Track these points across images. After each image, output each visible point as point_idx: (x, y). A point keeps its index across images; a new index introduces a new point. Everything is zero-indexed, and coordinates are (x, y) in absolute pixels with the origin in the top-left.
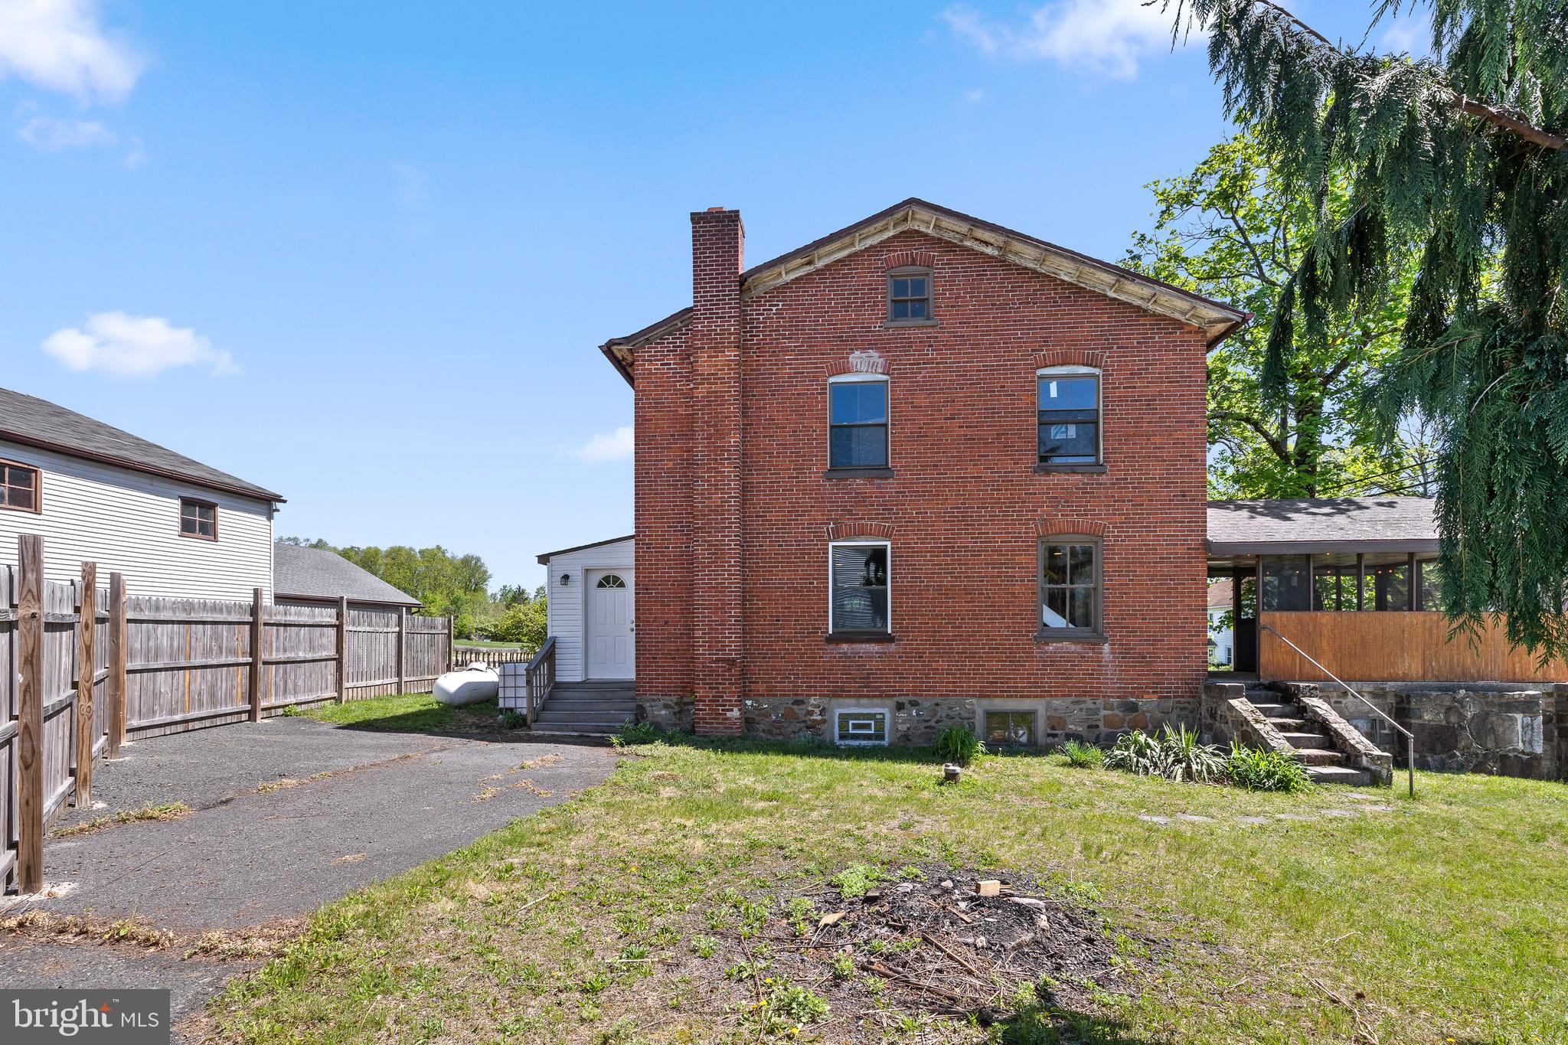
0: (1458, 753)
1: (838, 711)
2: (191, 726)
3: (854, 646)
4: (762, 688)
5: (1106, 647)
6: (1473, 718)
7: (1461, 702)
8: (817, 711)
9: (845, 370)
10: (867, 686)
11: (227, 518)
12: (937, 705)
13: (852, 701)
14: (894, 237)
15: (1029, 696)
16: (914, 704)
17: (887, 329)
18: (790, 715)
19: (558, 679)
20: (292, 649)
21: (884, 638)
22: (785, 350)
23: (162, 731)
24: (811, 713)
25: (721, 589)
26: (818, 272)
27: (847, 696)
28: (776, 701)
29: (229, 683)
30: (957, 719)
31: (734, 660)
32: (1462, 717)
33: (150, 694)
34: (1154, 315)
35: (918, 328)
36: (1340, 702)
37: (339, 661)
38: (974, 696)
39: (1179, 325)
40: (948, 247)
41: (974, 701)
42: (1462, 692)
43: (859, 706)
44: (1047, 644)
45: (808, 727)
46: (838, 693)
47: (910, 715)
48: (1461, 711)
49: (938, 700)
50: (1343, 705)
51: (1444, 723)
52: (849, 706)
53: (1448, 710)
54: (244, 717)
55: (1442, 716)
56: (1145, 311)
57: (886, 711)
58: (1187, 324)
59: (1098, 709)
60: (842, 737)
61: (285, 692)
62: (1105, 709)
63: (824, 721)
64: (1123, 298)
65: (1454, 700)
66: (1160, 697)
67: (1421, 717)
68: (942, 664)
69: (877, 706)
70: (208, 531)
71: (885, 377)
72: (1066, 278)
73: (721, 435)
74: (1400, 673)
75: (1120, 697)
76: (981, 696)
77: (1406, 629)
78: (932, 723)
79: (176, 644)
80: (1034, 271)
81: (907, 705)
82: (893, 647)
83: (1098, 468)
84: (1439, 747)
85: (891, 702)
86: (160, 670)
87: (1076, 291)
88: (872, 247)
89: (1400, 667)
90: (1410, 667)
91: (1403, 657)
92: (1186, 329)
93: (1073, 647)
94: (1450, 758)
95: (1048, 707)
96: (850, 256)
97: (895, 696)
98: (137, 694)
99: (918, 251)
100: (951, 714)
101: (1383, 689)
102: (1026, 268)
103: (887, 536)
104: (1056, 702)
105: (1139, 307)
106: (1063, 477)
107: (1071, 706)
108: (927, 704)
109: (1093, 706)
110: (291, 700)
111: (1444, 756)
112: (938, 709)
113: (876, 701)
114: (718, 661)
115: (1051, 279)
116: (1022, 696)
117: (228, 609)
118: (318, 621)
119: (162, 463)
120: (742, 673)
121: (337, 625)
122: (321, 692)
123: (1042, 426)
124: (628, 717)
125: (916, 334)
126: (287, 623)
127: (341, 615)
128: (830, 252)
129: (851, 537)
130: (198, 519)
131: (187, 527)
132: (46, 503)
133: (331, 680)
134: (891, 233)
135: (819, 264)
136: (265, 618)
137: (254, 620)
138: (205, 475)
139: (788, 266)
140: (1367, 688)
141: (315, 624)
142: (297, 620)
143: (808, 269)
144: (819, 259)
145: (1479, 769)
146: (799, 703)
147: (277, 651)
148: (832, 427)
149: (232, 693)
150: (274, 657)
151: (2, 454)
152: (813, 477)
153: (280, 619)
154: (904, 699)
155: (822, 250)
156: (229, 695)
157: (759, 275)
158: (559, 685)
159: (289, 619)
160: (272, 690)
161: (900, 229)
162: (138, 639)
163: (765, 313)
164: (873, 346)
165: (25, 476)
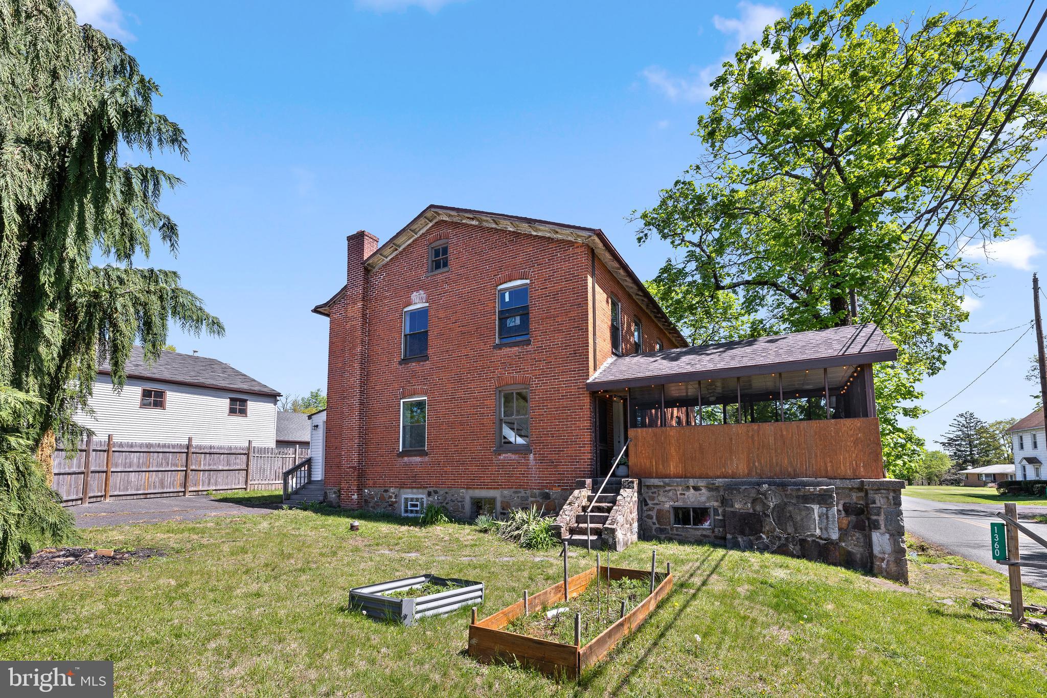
0: (764, 536)
1: (404, 496)
2: (148, 496)
3: (410, 458)
4: (371, 482)
5: (532, 456)
6: (774, 508)
7: (764, 494)
8: (393, 496)
9: (410, 304)
10: (415, 482)
11: (252, 406)
12: (446, 493)
13: (409, 490)
14: (432, 226)
15: (491, 488)
16: (436, 492)
17: (428, 277)
18: (382, 498)
19: (313, 479)
20: (215, 464)
21: (423, 453)
22: (385, 298)
23: (132, 497)
24: (391, 497)
25: (352, 429)
26: (401, 253)
27: (406, 488)
28: (376, 490)
29: (172, 479)
30: (456, 502)
31: (355, 467)
32: (766, 506)
33: (126, 481)
34: (558, 241)
35: (441, 274)
36: (684, 494)
37: (247, 471)
38: (464, 488)
39: (571, 244)
40: (455, 225)
41: (464, 491)
42: (765, 486)
43: (413, 493)
44: (500, 455)
45: (390, 505)
46: (402, 486)
47: (434, 499)
48: (765, 501)
49: (447, 490)
50: (686, 496)
51: (751, 511)
52: (408, 493)
53: (754, 501)
54: (181, 494)
55: (749, 505)
56: (552, 239)
57: (424, 496)
58: (576, 242)
59: (528, 497)
60: (406, 511)
61: (209, 484)
62: (531, 497)
63: (396, 502)
64: (540, 234)
65: (759, 492)
66: (562, 489)
67: (732, 506)
68: (449, 469)
69: (420, 493)
70: (243, 412)
71: (427, 304)
72: (511, 229)
73: (354, 347)
74: (730, 471)
75: (539, 489)
76: (468, 488)
77: (734, 437)
78: (444, 504)
79: (141, 461)
80: (496, 229)
81: (433, 493)
82: (426, 459)
83: (528, 343)
84: (747, 531)
85: (426, 491)
86: (132, 472)
87: (516, 234)
88: (423, 234)
89: (730, 467)
90: (737, 467)
91: (731, 460)
92: (576, 245)
93: (513, 457)
94: (757, 540)
95: (502, 496)
96: (413, 241)
97: (427, 487)
98: (118, 481)
99: (444, 231)
100: (454, 499)
101: (713, 484)
102: (492, 228)
103: (425, 394)
104: (506, 492)
105: (549, 238)
106: (509, 349)
107: (513, 495)
108: (442, 492)
109: (524, 495)
110: (213, 488)
111: (752, 538)
112: (447, 496)
113: (420, 490)
114: (350, 467)
115: (504, 231)
116: (487, 488)
117: (174, 446)
118: (233, 451)
119: (223, 384)
120: (361, 475)
121: (247, 453)
122: (234, 485)
123: (502, 320)
124: (321, 498)
125: (440, 278)
126: (210, 453)
127: (249, 449)
128: (404, 241)
129: (411, 396)
130: (238, 407)
131: (232, 411)
132: (168, 405)
133: (242, 480)
134: (430, 225)
135: (401, 249)
136: (193, 450)
137: (188, 451)
138: (245, 386)
139: (385, 253)
140: (701, 483)
141: (231, 453)
142: (218, 451)
143: (396, 252)
144: (400, 247)
145: (782, 550)
146: (386, 491)
147: (204, 465)
148: (405, 336)
149: (174, 482)
150: (202, 468)
151: (150, 386)
152: (395, 364)
153: (206, 451)
154: (431, 490)
155: (398, 241)
156: (172, 484)
157: (370, 261)
158: (310, 482)
159: (213, 451)
160: (200, 483)
161: (434, 221)
162: (119, 459)
163: (379, 280)
164: (421, 288)
165: (160, 394)
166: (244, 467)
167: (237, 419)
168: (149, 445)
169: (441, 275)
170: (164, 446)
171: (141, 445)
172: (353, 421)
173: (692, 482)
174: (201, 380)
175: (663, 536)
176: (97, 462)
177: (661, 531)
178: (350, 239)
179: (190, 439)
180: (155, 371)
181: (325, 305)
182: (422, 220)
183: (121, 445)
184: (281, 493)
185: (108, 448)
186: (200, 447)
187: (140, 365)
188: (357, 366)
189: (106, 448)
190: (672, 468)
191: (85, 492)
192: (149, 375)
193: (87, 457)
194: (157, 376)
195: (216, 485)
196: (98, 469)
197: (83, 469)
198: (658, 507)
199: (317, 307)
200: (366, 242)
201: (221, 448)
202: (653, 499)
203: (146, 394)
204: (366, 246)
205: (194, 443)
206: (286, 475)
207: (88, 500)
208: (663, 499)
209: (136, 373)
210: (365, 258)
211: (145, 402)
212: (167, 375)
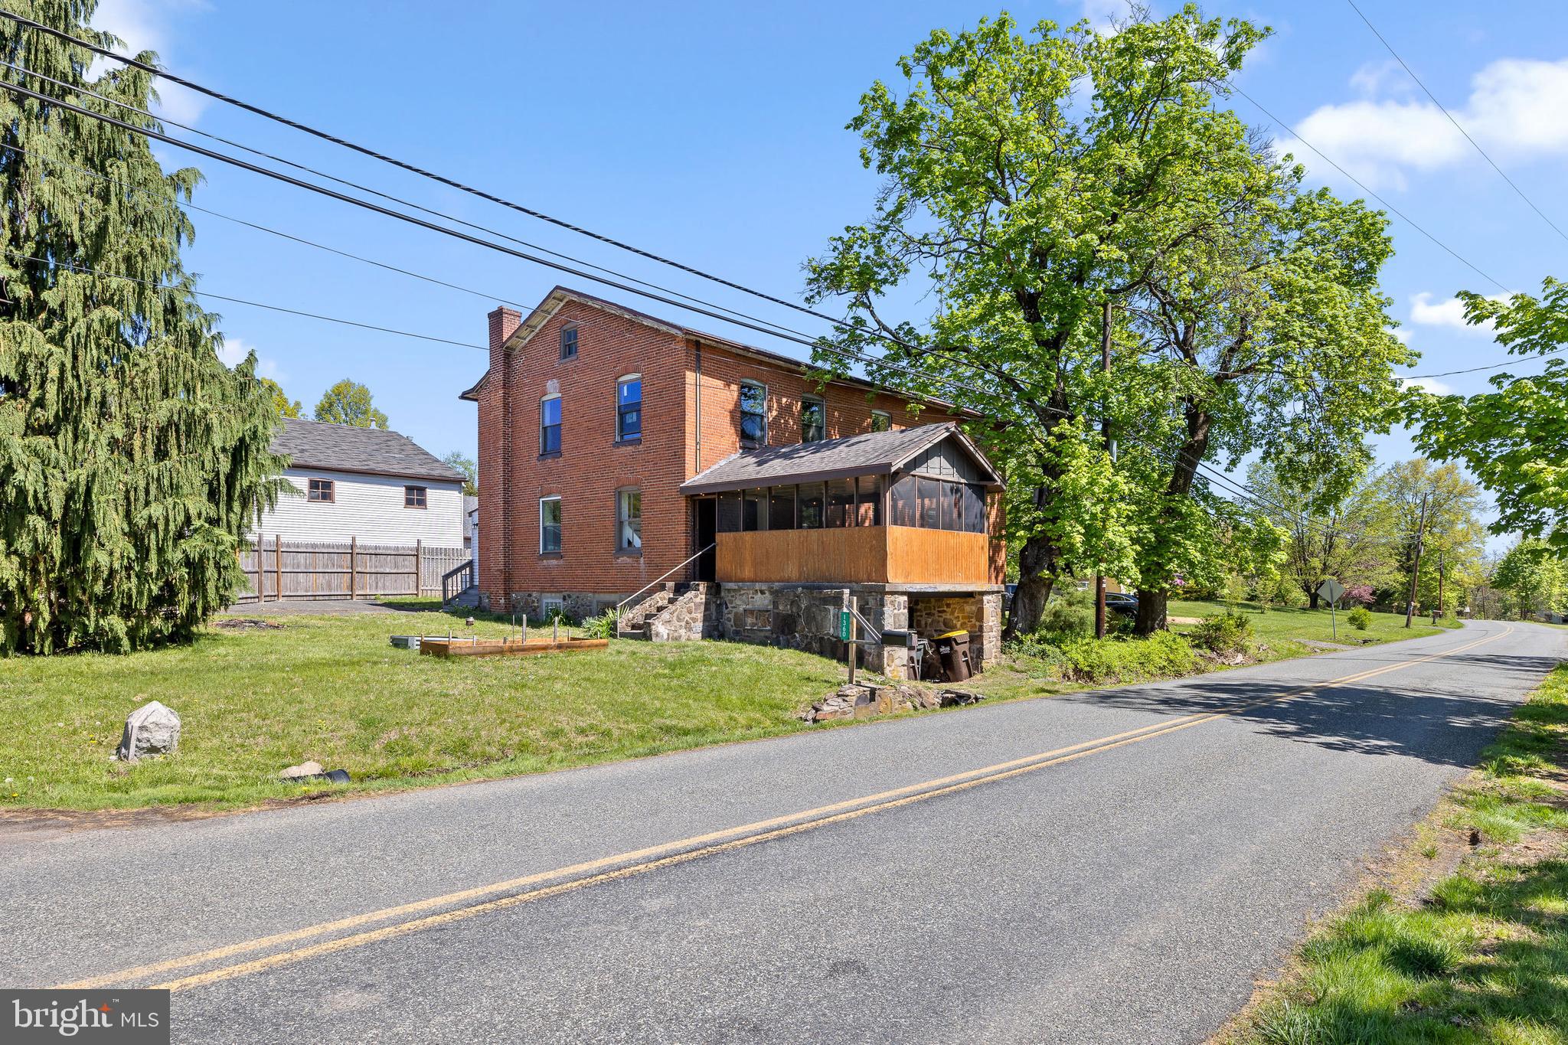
0: (797, 635)
1: (545, 601)
2: (318, 598)
3: (549, 561)
4: (516, 586)
5: (642, 559)
6: (804, 609)
7: (799, 597)
8: (535, 600)
9: (546, 393)
10: (552, 587)
11: (432, 494)
12: (578, 597)
13: (549, 595)
14: (561, 307)
15: (613, 592)
16: (569, 597)
17: (560, 365)
18: (526, 603)
19: (475, 584)
20: (381, 567)
21: (559, 556)
22: (525, 385)
23: (302, 598)
24: (533, 602)
26: (538, 334)
27: (546, 592)
28: (522, 594)
29: (339, 581)
31: (502, 570)
32: (799, 607)
33: (295, 582)
34: (663, 333)
35: (571, 361)
36: (753, 597)
37: (417, 574)
38: (591, 592)
39: (673, 337)
40: (581, 307)
41: (591, 595)
42: (801, 589)
43: (552, 598)
44: (618, 558)
45: (533, 610)
46: (542, 591)
47: (568, 603)
48: (799, 603)
49: (578, 594)
50: (754, 599)
51: (790, 612)
52: (548, 598)
53: (792, 603)
54: (348, 597)
55: (789, 607)
57: (560, 601)
58: (677, 337)
60: (547, 616)
61: (376, 587)
63: (540, 607)
64: (649, 324)
65: (796, 595)
67: (780, 608)
68: (579, 572)
69: (557, 598)
70: (422, 503)
71: (560, 395)
73: (497, 440)
74: (786, 576)
76: (594, 592)
78: (576, 609)
79: (308, 562)
80: (615, 315)
81: (567, 598)
82: (561, 562)
83: (639, 442)
84: (786, 631)
85: (561, 596)
86: (300, 572)
87: (631, 323)
88: (554, 315)
89: (785, 571)
91: (788, 564)
92: (677, 340)
93: (629, 560)
94: (792, 639)
96: (546, 323)
97: (562, 592)
98: (289, 582)
99: (572, 313)
100: (583, 603)
101: (772, 588)
102: (612, 314)
103: (560, 493)
104: (622, 596)
105: (657, 329)
106: (626, 448)
108: (574, 597)
110: (379, 592)
111: (789, 637)
112: (578, 600)
113: (558, 595)
114: (498, 570)
116: (610, 592)
117: (338, 547)
118: (400, 552)
119: (396, 469)
120: (508, 578)
121: (417, 553)
122: (404, 590)
123: (622, 416)
124: (477, 603)
125: (570, 366)
126: (376, 554)
127: (417, 550)
128: (540, 323)
129: (549, 494)
130: (416, 497)
131: (409, 502)
132: (337, 497)
133: (413, 584)
134: (562, 304)
135: (537, 330)
136: (357, 551)
137: (352, 551)
138: (423, 471)
139: (522, 335)
140: (764, 587)
141: (398, 554)
142: (384, 552)
143: (533, 334)
144: (536, 327)
145: (807, 649)
146: (530, 595)
147: (371, 567)
148: (545, 429)
149: (340, 585)
150: (368, 570)
151: (318, 477)
152: (534, 461)
153: (371, 551)
154: (565, 594)
155: (533, 322)
156: (339, 587)
157: (508, 344)
158: (472, 587)
159: (378, 551)
160: (368, 586)
161: (565, 300)
162: (288, 559)
163: (519, 364)
164: (554, 376)
165: (328, 485)
166: (414, 570)
167: (415, 512)
168: (314, 546)
169: (570, 363)
170: (329, 546)
171: (307, 546)
172: (499, 521)
173: (758, 586)
174: (372, 465)
175: (737, 638)
176: (269, 562)
177: (737, 633)
178: (490, 315)
179: (354, 539)
180: (321, 457)
181: (473, 389)
182: (552, 302)
183: (288, 545)
184: (441, 600)
185: (277, 549)
186: (365, 547)
187: (306, 450)
188: (500, 461)
189: (275, 548)
190: (748, 572)
191: (260, 591)
192: (315, 463)
193: (260, 557)
194: (322, 464)
195: (384, 589)
196: (269, 569)
197: (257, 569)
198: (735, 610)
199: (464, 393)
200: (505, 320)
201: (387, 548)
202: (731, 603)
203: (314, 485)
204: (505, 326)
205: (358, 543)
206: (446, 577)
207: (264, 599)
208: (738, 602)
209: (301, 462)
210: (504, 339)
211: (313, 494)
212: (334, 462)
